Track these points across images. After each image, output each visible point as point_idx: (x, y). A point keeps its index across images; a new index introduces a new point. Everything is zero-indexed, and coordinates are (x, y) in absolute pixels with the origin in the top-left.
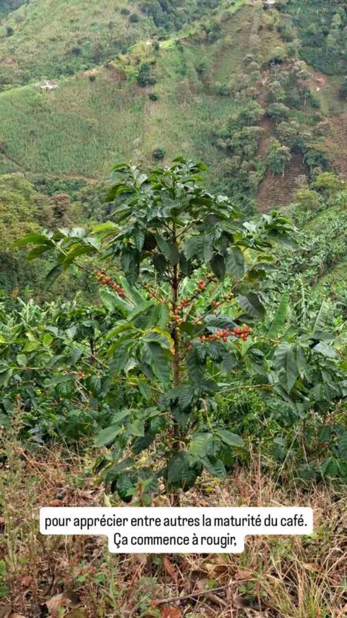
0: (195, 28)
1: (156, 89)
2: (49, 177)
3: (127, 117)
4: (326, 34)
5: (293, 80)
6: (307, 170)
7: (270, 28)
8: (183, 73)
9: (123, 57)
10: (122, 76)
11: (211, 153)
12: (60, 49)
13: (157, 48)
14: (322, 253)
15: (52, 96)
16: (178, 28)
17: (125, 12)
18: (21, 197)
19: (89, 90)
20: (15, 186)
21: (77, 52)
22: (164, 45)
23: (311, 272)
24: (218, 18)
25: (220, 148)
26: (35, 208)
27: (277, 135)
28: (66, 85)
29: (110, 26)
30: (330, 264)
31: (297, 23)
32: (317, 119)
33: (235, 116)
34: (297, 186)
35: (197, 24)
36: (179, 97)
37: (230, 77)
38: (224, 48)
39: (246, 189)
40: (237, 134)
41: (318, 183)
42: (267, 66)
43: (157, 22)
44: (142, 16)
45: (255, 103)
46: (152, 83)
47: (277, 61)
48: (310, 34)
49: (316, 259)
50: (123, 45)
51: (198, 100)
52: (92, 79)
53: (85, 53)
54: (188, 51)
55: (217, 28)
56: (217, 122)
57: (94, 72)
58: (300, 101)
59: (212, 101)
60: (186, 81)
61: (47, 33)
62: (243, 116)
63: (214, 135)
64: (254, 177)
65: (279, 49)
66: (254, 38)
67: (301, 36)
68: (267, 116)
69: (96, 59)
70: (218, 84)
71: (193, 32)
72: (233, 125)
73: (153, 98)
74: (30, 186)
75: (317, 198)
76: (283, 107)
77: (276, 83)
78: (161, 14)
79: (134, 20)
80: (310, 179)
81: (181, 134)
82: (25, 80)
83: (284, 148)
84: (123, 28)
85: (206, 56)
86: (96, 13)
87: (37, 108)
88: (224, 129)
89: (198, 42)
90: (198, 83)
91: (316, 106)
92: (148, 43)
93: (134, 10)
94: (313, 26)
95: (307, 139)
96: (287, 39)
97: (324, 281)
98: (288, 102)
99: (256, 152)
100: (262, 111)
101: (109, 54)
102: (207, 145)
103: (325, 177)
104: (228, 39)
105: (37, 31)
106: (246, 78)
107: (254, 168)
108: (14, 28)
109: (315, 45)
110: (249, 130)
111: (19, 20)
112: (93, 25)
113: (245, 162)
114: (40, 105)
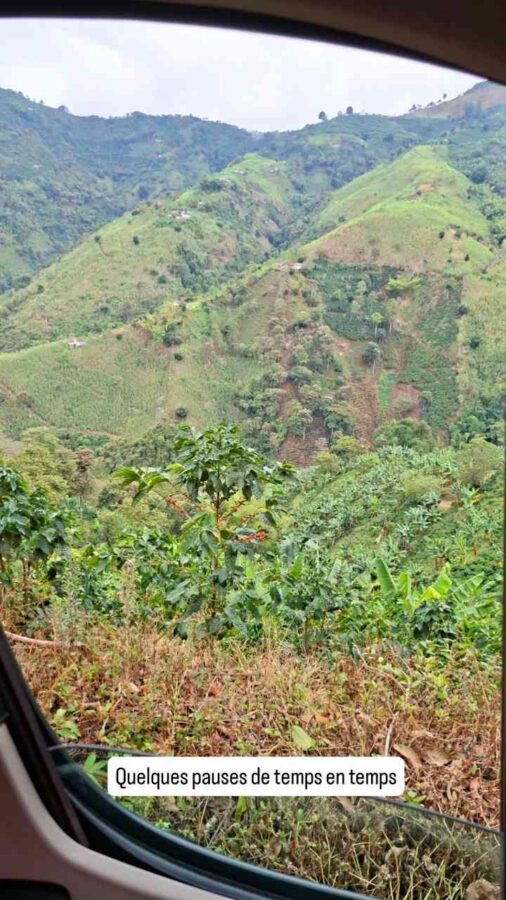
0: (221, 291)
1: (181, 349)
2: (72, 432)
3: (152, 376)
4: (351, 300)
5: (317, 344)
6: (328, 433)
7: (295, 293)
8: (209, 334)
9: (150, 317)
10: (149, 335)
11: (233, 413)
12: (89, 308)
13: (184, 309)
14: (340, 516)
15: (79, 353)
16: (205, 290)
17: (154, 273)
18: (47, 451)
19: (116, 347)
20: (41, 440)
21: (105, 310)
22: (189, 306)
23: (329, 534)
24: (245, 282)
25: (243, 409)
26: (59, 462)
27: (299, 397)
28: (93, 342)
29: (139, 286)
30: (347, 527)
31: (322, 288)
32: (339, 384)
33: (258, 378)
34: (317, 449)
35: (224, 287)
36: (204, 357)
37: (254, 340)
38: (249, 311)
39: (267, 450)
40: (260, 396)
41: (338, 447)
42: (291, 330)
43: (185, 284)
44: (170, 278)
45: (279, 366)
46: (178, 343)
47: (302, 325)
48: (335, 299)
49: (333, 522)
50: (150, 306)
51: (222, 361)
52: (119, 337)
53: (113, 311)
54: (214, 313)
55: (243, 291)
56: (239, 383)
57: (121, 330)
58: (323, 364)
59: (236, 362)
60: (210, 342)
61: (75, 293)
62: (266, 378)
63: (237, 396)
64: (275, 439)
65: (303, 313)
66: (280, 302)
67: (326, 302)
68: (290, 379)
69: (124, 318)
70: (242, 345)
71: (219, 294)
72: (255, 386)
73: (179, 358)
74: (56, 440)
75: (337, 461)
76: (306, 370)
77: (300, 347)
78: (189, 276)
79: (162, 281)
80: (330, 443)
81: (204, 394)
82: (54, 336)
83: (307, 411)
84: (152, 289)
85: (232, 318)
86: (126, 273)
87: (64, 364)
88: (246, 391)
89: (225, 304)
90: (223, 344)
91: (338, 371)
92: (176, 304)
93: (162, 271)
94: (338, 293)
95: (328, 403)
96: (312, 304)
97: (341, 544)
98: (312, 366)
99: (277, 415)
100: (285, 374)
101: (137, 314)
102: (229, 406)
103: (344, 441)
104: (254, 302)
105: (67, 289)
106: (271, 341)
107: (274, 430)
108: (45, 284)
109: (340, 310)
110: (271, 392)
111: (49, 278)
112: (122, 285)
113: (266, 423)
114: (67, 361)
